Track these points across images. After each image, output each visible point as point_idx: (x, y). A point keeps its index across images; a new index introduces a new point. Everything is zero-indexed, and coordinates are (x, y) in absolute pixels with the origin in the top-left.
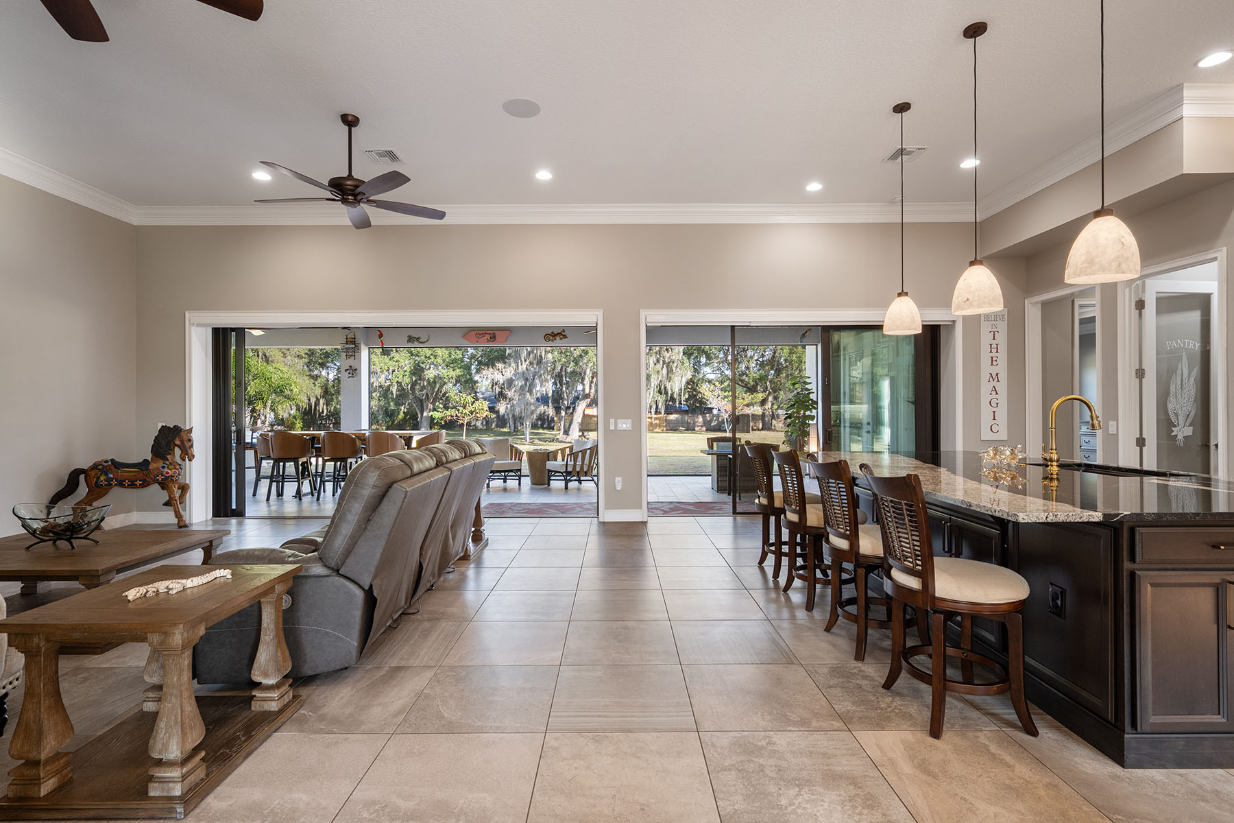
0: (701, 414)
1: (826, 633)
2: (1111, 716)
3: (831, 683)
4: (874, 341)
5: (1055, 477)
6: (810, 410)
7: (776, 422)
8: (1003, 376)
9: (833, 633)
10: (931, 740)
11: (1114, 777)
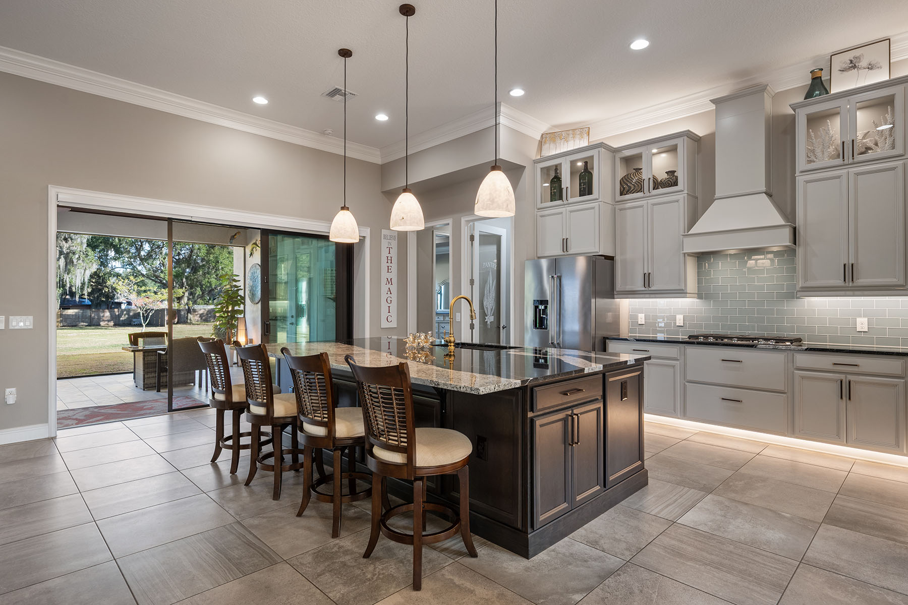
0: (108, 309)
1: (298, 519)
2: (519, 526)
3: (319, 570)
4: (294, 248)
5: (452, 354)
6: (239, 305)
7: (192, 316)
8: (395, 281)
9: (306, 517)
10: (415, 593)
11: (527, 569)
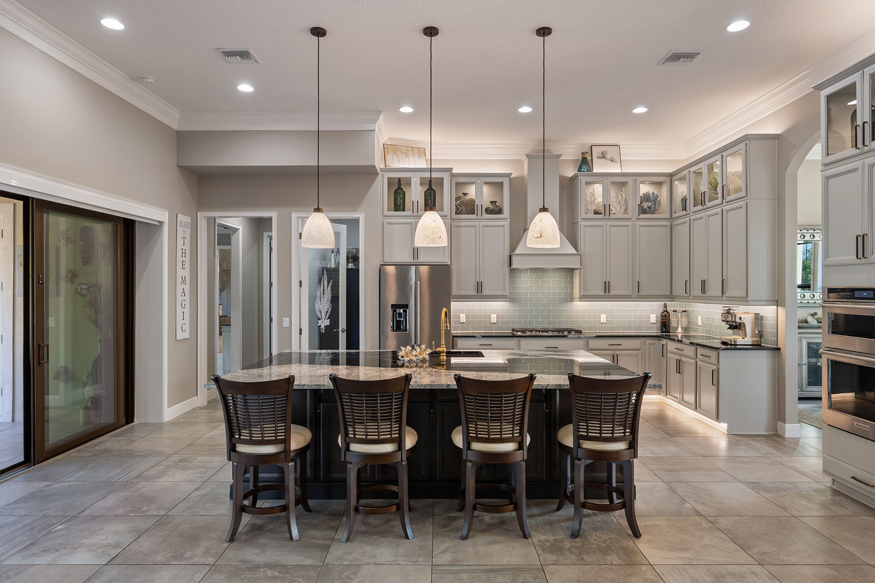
8: (188, 279)
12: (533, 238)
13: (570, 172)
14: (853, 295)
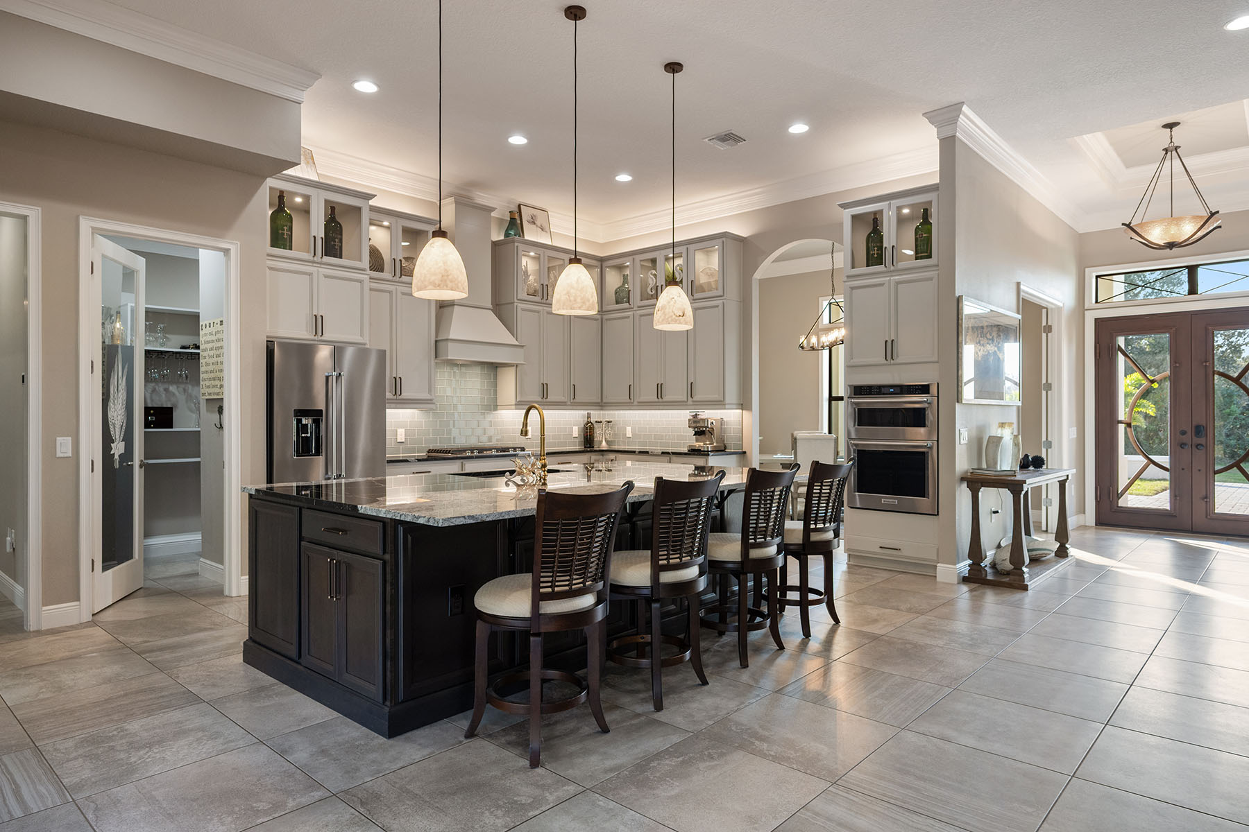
12: (674, 316)
13: (497, 236)
14: (880, 391)
